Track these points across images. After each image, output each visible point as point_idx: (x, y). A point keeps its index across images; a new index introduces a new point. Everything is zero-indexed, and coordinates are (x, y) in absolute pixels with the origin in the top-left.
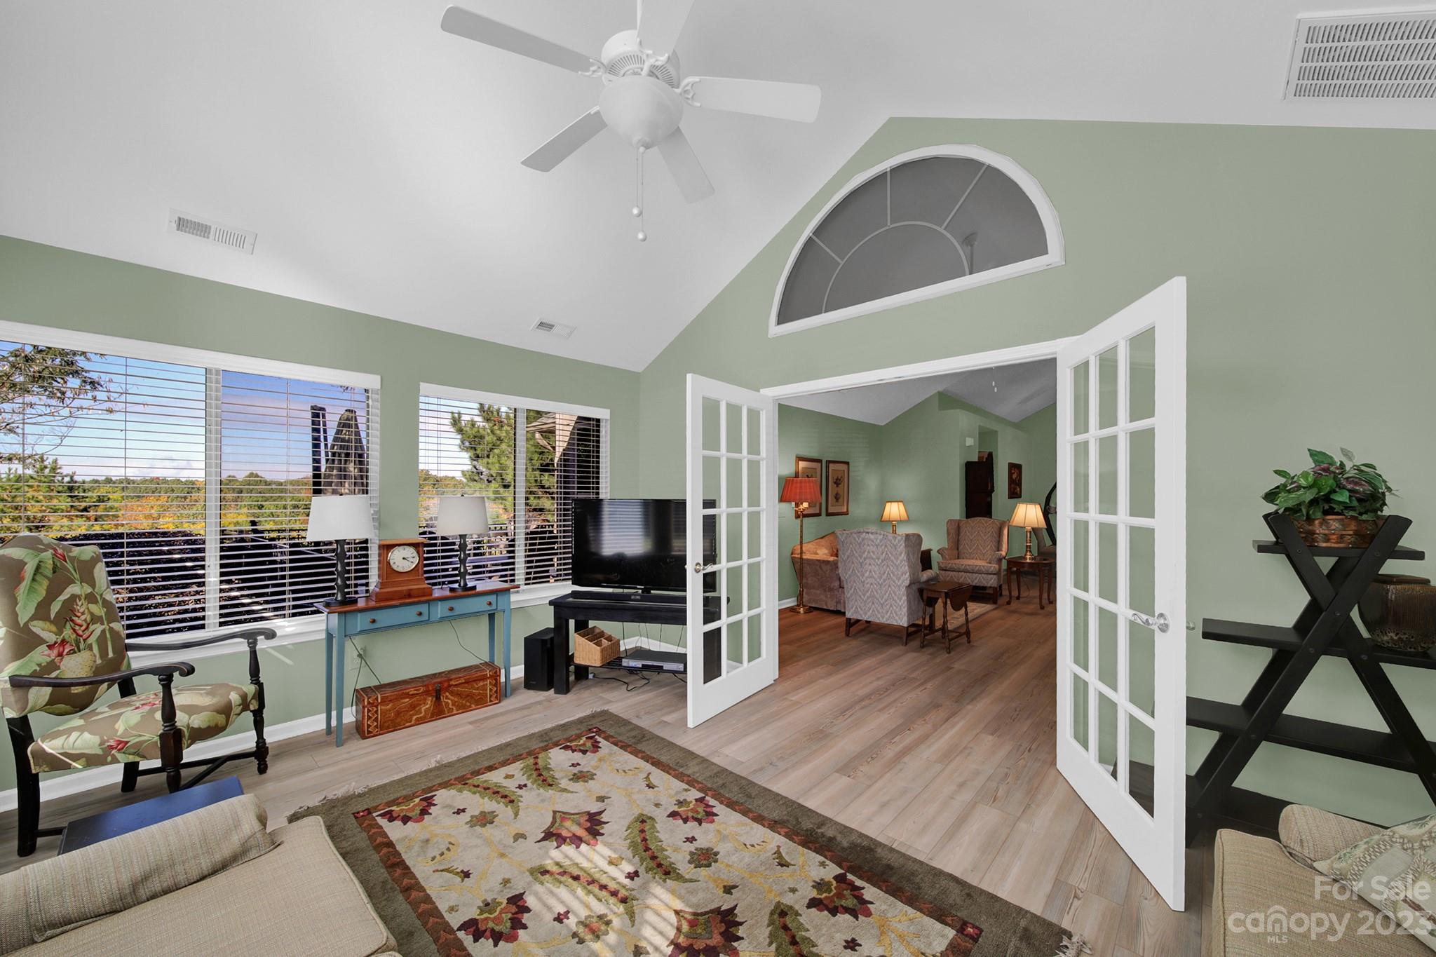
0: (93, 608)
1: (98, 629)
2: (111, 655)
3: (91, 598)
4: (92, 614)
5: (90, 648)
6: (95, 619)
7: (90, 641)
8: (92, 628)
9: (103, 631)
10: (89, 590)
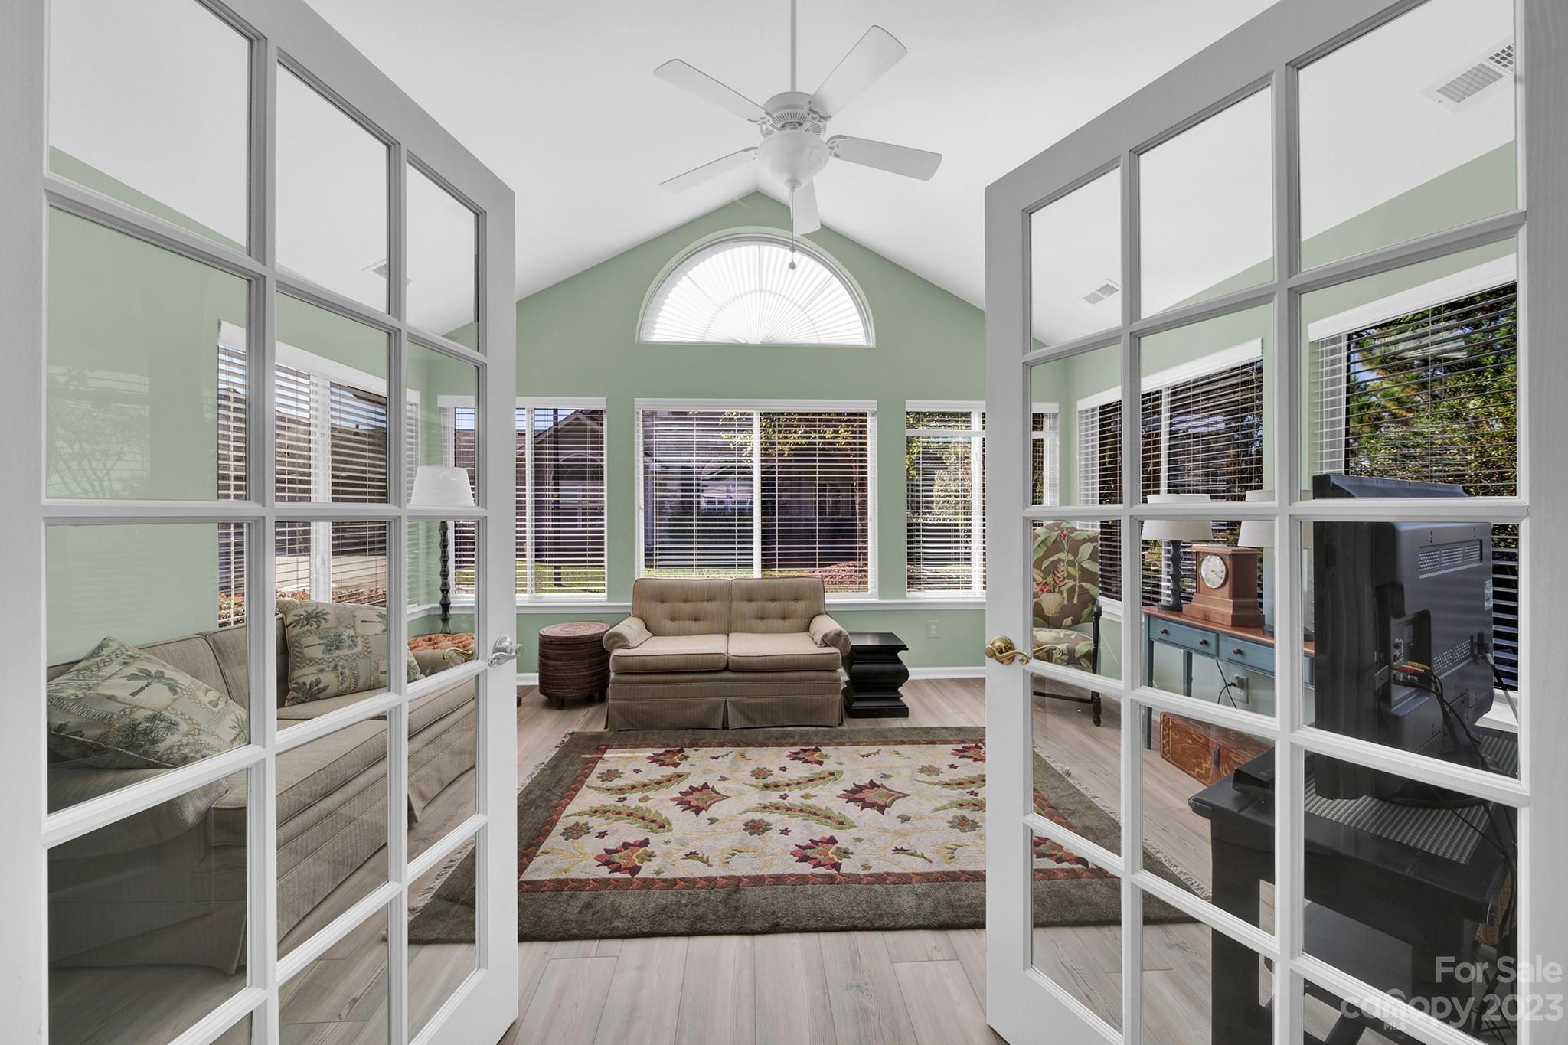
0: (1071, 570)
1: (1071, 583)
2: (1075, 601)
3: (1071, 563)
4: (1068, 573)
5: (1062, 593)
6: (1070, 576)
7: (1062, 589)
8: (1066, 581)
9: (1074, 586)
10: (1072, 558)
